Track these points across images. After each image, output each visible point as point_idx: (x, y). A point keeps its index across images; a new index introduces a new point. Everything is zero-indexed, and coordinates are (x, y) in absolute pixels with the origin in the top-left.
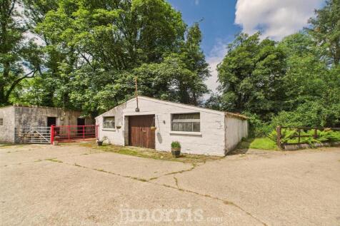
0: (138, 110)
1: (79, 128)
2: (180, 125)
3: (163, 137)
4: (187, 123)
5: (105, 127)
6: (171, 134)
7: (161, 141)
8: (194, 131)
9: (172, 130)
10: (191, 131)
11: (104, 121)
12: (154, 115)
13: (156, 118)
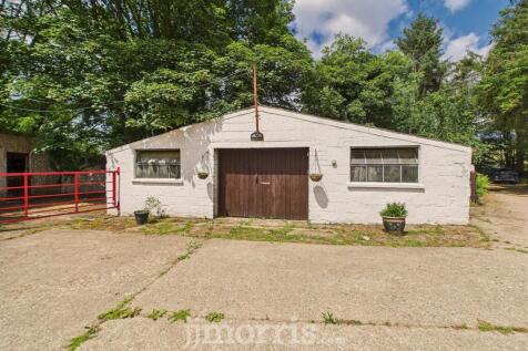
0: (258, 136)
1: (11, 182)
2: (372, 170)
3: (330, 195)
4: (388, 167)
5: (142, 176)
6: (350, 189)
7: (323, 202)
8: (404, 180)
9: (352, 179)
10: (397, 180)
11: (137, 160)
12: (306, 150)
13: (311, 153)
